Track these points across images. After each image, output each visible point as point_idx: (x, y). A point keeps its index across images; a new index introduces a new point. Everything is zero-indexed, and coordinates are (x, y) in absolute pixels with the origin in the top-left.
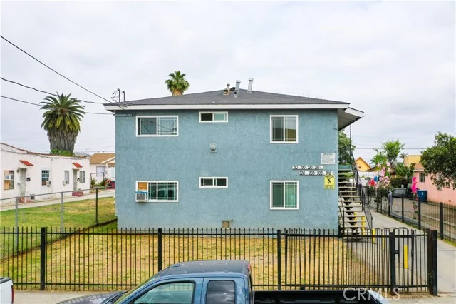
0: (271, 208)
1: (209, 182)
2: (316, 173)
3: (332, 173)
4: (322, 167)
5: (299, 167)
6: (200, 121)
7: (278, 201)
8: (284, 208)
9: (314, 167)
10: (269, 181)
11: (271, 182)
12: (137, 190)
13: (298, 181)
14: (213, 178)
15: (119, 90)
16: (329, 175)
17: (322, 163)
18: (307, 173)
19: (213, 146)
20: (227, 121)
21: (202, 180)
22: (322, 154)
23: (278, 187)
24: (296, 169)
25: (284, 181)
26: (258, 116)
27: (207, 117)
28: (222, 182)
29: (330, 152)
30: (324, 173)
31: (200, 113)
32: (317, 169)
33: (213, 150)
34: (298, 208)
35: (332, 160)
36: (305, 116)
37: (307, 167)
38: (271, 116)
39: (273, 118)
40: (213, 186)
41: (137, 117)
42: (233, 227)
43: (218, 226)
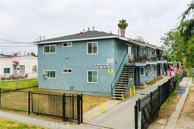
0: (88, 82)
1: (66, 71)
2: (105, 67)
3: (112, 67)
4: (107, 65)
5: (98, 65)
6: (63, 47)
7: (90, 80)
8: (92, 83)
9: (104, 65)
10: (86, 71)
11: (87, 71)
12: (44, 73)
13: (97, 71)
14: (67, 69)
15: (40, 37)
16: (110, 68)
17: (107, 63)
18: (101, 67)
19: (67, 56)
20: (72, 46)
21: (64, 70)
22: (107, 59)
23: (90, 73)
24: (97, 66)
25: (92, 71)
26: (82, 43)
27: (65, 45)
28: (70, 71)
29: (111, 58)
30: (108, 67)
31: (63, 43)
32: (105, 65)
33: (67, 58)
34: (98, 83)
35: (112, 61)
36: (100, 42)
37: (101, 65)
38: (87, 43)
39: (88, 44)
40: (67, 73)
41: (44, 46)
42: (74, 89)
43: (69, 89)
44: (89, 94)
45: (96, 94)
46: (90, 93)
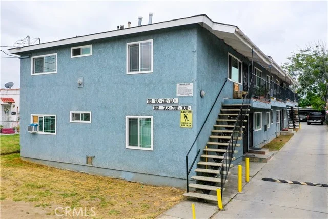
0: (127, 147)
1: (77, 116)
2: (171, 107)
3: (189, 108)
4: (177, 100)
5: (153, 101)
6: (72, 57)
7: (133, 140)
8: (139, 148)
9: (169, 101)
10: (125, 116)
11: (127, 117)
12: (32, 122)
13: (152, 117)
14: (81, 112)
15: (28, 37)
16: (185, 109)
17: (178, 95)
18: (162, 107)
19: (81, 80)
20: (91, 54)
21: (73, 114)
22: (178, 84)
23: (133, 122)
24: (150, 103)
25: (139, 117)
27: (77, 52)
28: (87, 117)
29: (187, 82)
30: (180, 107)
31: (72, 49)
32: (172, 103)
33: (80, 84)
34: (152, 149)
35: (189, 91)
36: (161, 39)
37: (161, 101)
38: (128, 44)
39: (130, 46)
40: (80, 121)
41: (32, 58)
42: (95, 164)
43: (83, 161)
44: (130, 176)
45: (145, 179)
46: (132, 175)
